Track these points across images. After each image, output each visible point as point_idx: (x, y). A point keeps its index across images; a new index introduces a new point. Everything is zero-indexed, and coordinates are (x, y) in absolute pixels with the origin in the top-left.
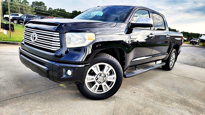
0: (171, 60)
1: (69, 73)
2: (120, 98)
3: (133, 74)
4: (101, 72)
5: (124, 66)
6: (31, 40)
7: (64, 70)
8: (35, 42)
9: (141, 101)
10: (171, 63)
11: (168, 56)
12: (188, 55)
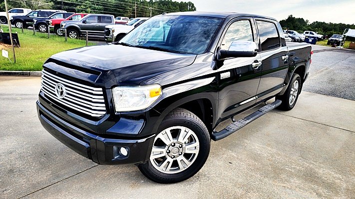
0: (292, 93)
1: (124, 151)
2: (207, 175)
3: (227, 133)
4: (175, 141)
5: (212, 123)
6: (55, 95)
7: (115, 148)
8: (63, 99)
9: (240, 180)
10: (291, 98)
11: (285, 87)
12: (322, 71)
